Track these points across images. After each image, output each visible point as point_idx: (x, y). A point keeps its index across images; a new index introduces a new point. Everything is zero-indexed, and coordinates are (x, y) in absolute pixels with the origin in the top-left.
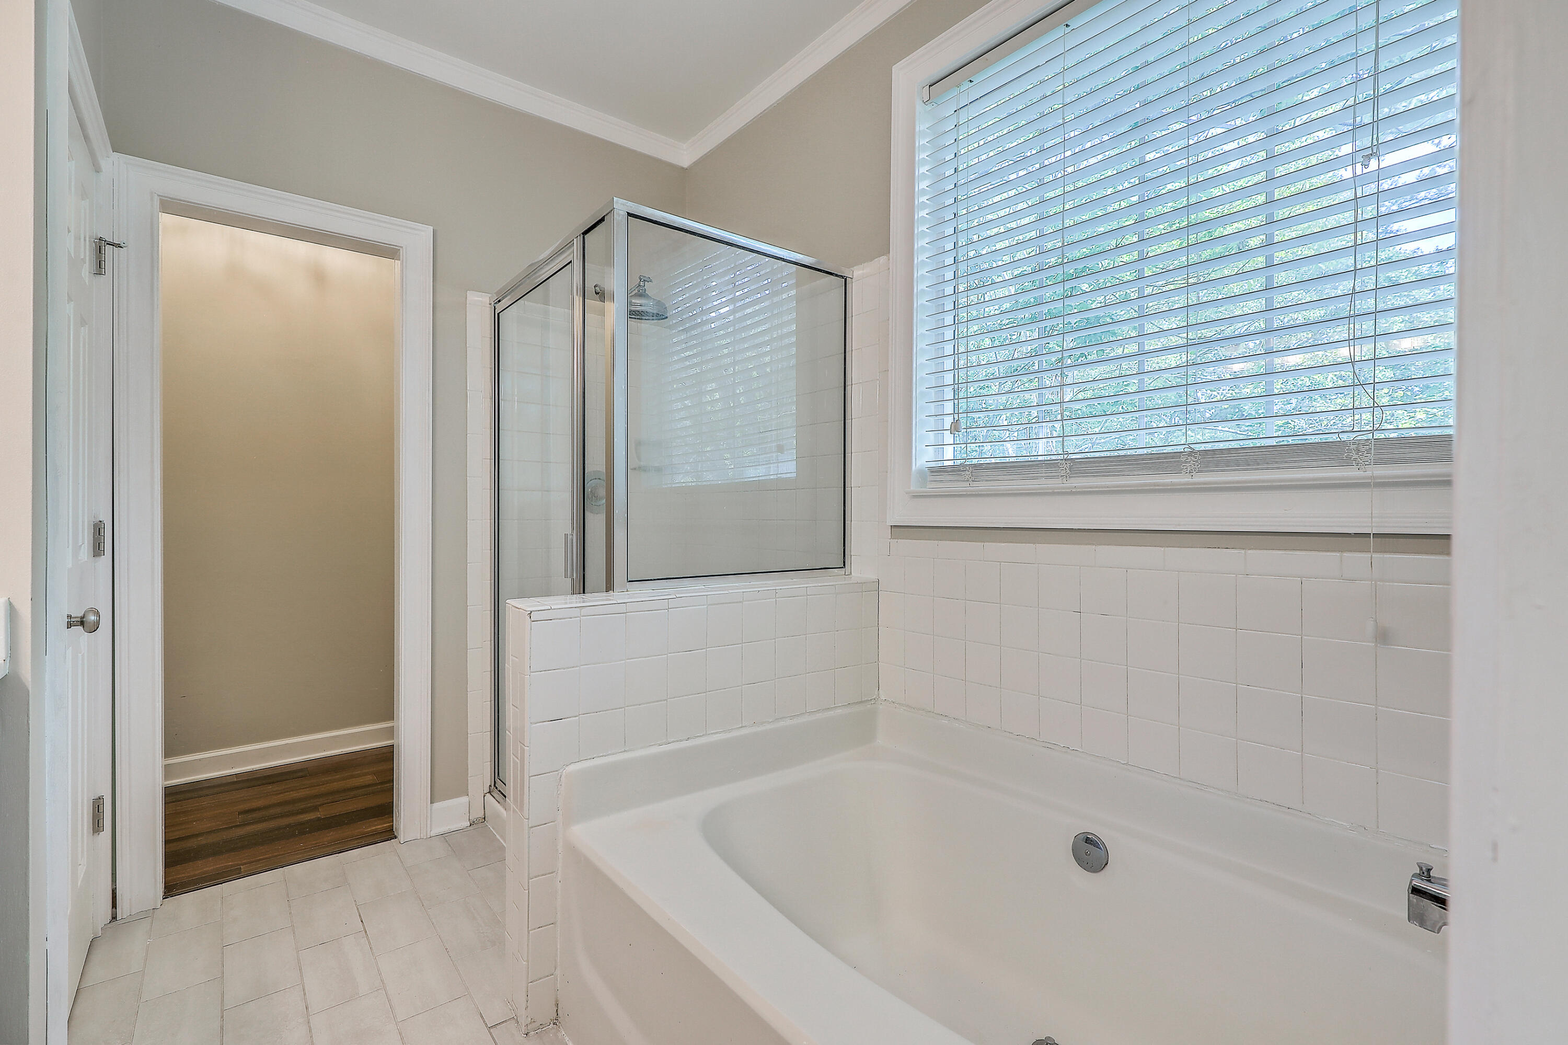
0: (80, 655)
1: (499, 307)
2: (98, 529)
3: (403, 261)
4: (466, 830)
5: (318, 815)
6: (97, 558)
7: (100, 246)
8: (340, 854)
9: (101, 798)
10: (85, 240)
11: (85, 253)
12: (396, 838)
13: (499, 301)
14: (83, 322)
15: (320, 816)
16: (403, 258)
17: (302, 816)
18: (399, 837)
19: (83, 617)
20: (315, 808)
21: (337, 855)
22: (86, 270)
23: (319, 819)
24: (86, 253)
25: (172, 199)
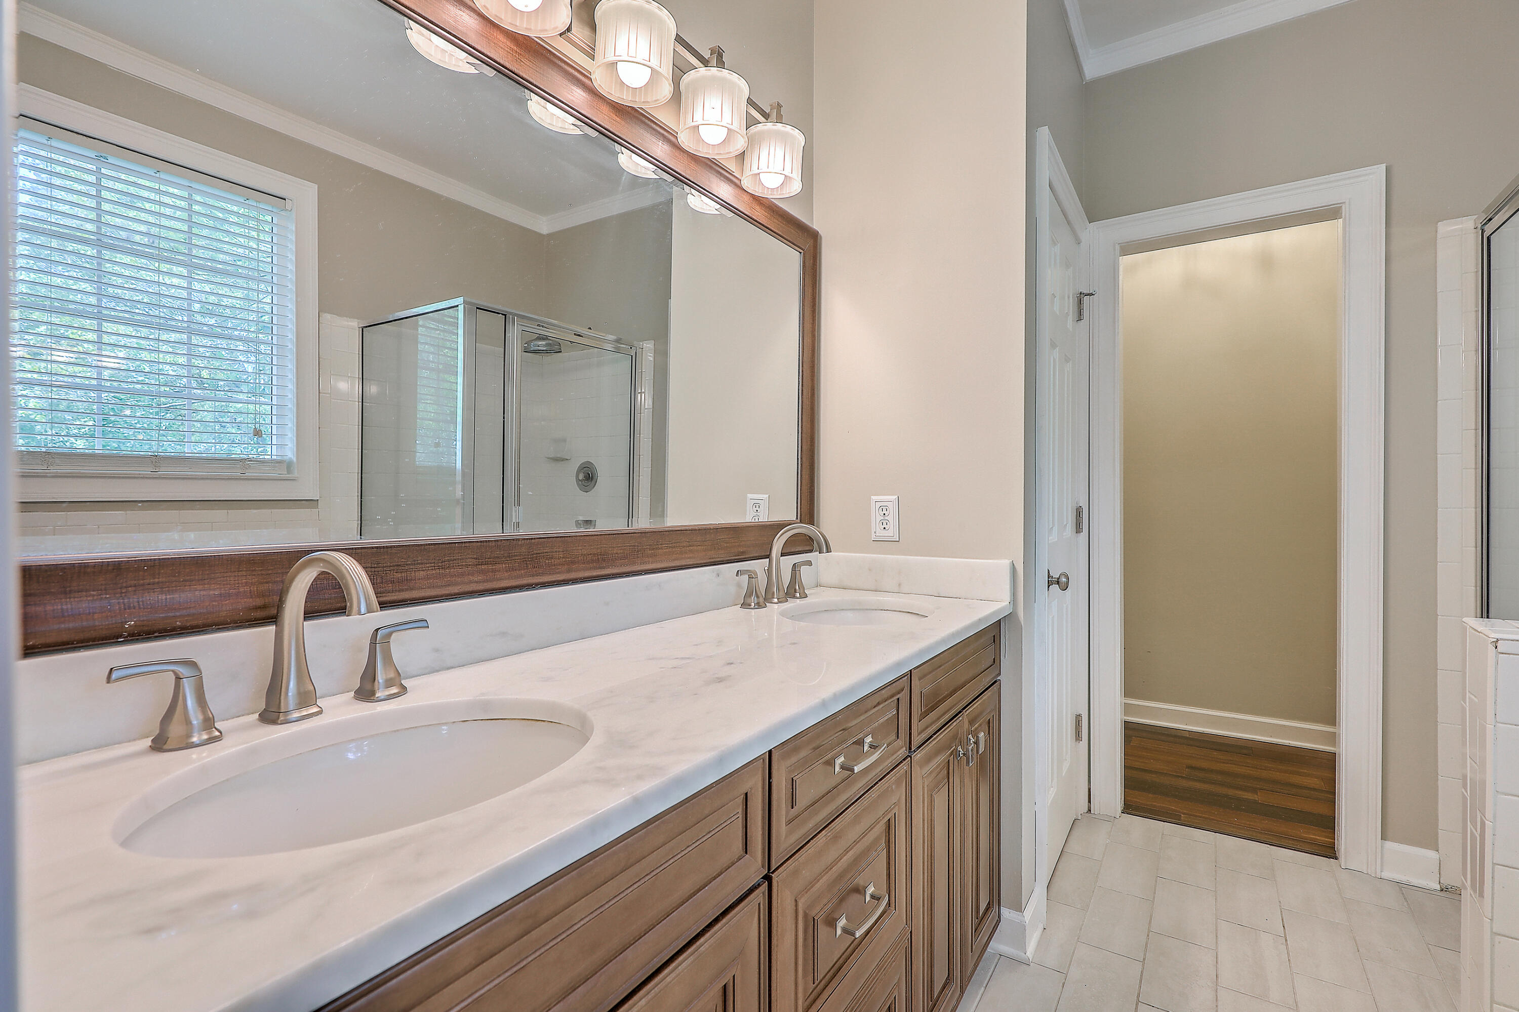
0: (1065, 605)
1: (1489, 229)
2: (1079, 512)
3: (1345, 219)
4: (1433, 892)
5: (1256, 797)
6: (1079, 534)
7: (1080, 298)
8: (1272, 847)
9: (1080, 715)
10: (1069, 297)
11: (1069, 308)
12: (1336, 859)
13: (1490, 219)
14: (1067, 360)
15: (1257, 799)
16: (1345, 215)
17: (1240, 793)
18: (1340, 859)
19: (1058, 579)
20: (1254, 790)
21: (1269, 846)
22: (1070, 322)
23: (1255, 802)
24: (1070, 306)
25: (1128, 242)
